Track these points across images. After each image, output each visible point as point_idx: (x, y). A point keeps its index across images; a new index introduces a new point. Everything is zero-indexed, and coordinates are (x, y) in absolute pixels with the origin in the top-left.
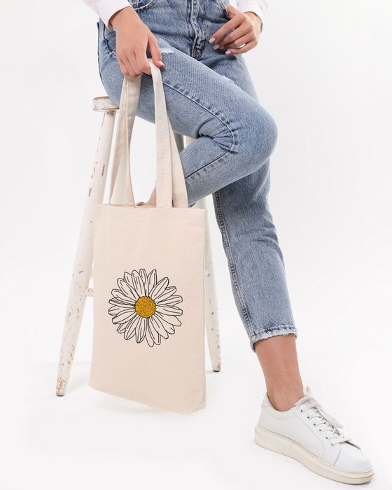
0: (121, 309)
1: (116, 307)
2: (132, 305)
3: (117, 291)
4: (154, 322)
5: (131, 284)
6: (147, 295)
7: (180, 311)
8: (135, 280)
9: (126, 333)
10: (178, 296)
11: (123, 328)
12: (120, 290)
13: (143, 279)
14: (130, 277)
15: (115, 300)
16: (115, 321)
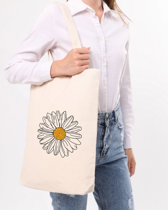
0: (45, 135)
1: (42, 134)
2: (52, 133)
3: (42, 124)
4: (64, 143)
5: (51, 120)
6: (61, 126)
7: (80, 136)
8: (54, 118)
9: (48, 149)
10: (79, 127)
11: (46, 147)
12: (45, 124)
13: (58, 117)
14: (50, 116)
15: (41, 130)
16: (41, 142)
